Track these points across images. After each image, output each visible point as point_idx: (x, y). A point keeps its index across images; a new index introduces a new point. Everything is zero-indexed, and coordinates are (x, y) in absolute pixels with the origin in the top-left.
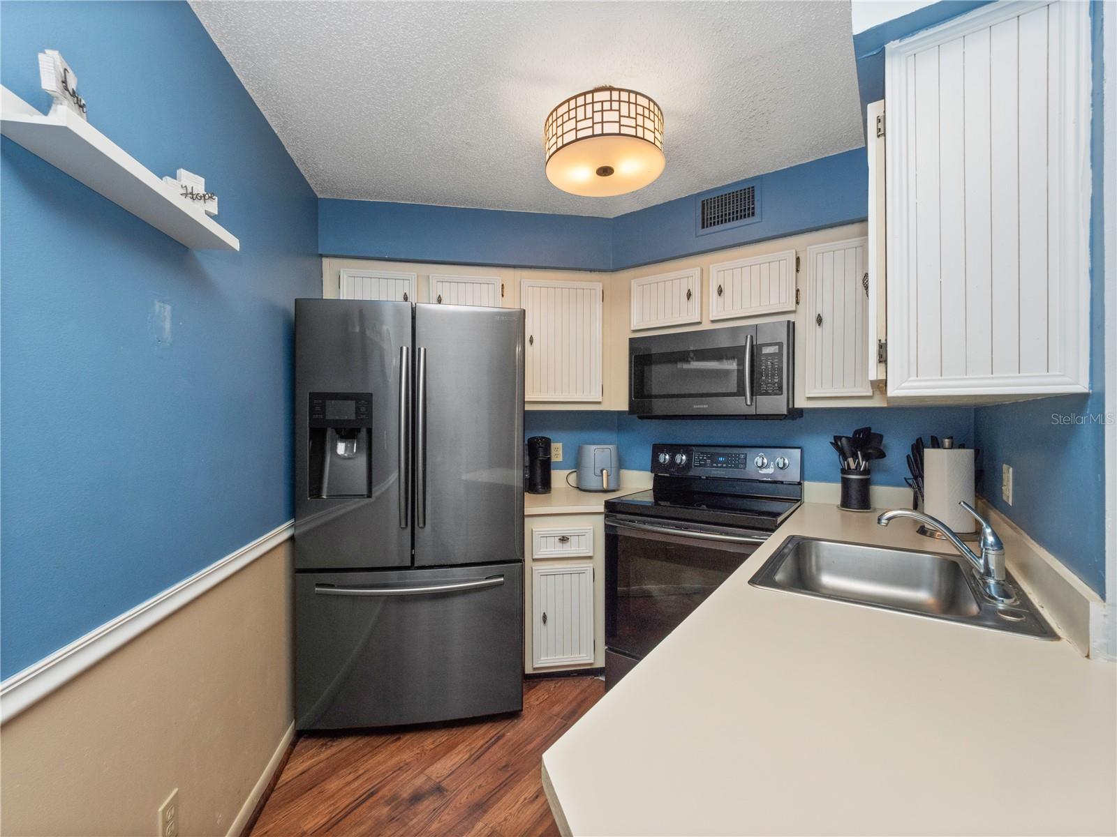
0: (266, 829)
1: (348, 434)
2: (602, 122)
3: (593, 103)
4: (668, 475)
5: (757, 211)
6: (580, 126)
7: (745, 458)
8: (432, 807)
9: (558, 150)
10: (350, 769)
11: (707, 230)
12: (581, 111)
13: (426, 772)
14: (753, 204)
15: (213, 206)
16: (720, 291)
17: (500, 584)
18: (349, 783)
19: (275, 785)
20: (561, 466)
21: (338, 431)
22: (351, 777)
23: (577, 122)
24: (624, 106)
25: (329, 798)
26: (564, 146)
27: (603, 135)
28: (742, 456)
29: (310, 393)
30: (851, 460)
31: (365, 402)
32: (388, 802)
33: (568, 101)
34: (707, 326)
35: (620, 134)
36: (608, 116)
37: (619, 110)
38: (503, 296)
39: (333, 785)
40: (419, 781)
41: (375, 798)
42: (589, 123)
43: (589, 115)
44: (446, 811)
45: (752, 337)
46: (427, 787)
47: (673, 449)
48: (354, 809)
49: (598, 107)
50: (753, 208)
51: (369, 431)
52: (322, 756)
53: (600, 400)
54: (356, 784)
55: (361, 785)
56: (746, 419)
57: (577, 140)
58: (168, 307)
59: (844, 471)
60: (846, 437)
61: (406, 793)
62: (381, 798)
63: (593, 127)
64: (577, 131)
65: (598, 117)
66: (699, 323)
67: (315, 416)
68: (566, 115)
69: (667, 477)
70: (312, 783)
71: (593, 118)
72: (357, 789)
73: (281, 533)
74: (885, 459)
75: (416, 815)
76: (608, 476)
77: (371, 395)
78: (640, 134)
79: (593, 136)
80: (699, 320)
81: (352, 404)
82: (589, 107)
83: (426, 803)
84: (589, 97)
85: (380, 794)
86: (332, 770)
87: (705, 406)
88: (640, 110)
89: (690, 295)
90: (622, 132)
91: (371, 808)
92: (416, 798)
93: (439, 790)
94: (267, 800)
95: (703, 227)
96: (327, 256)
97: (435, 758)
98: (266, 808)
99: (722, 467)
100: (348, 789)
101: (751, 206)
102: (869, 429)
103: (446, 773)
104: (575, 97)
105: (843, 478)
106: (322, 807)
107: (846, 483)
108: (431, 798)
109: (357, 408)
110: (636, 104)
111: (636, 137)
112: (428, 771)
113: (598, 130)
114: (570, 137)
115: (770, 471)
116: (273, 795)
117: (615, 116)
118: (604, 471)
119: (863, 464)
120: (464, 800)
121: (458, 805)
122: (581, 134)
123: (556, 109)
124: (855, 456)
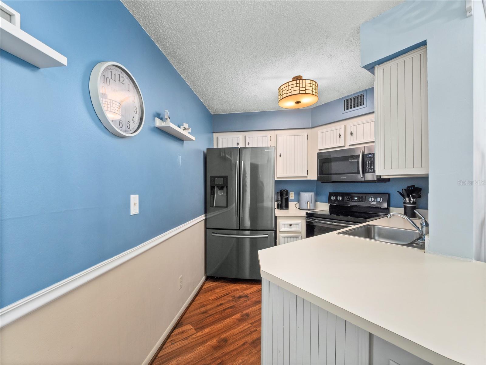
0: (200, 297)
1: (221, 188)
2: (294, 91)
3: (291, 85)
4: (335, 204)
5: (365, 103)
6: (287, 92)
7: (365, 198)
8: (244, 300)
9: (281, 99)
10: (221, 288)
11: (346, 111)
12: (287, 87)
13: (243, 292)
14: (364, 100)
15: (190, 131)
16: (352, 134)
17: (267, 237)
18: (221, 291)
19: (202, 288)
20: (292, 200)
21: (218, 187)
22: (222, 290)
23: (286, 91)
24: (301, 85)
25: (216, 293)
26: (283, 98)
27: (294, 94)
28: (364, 197)
29: (211, 176)
30: (407, 199)
31: (225, 178)
32: (232, 297)
33: (284, 84)
34: (347, 147)
35: (300, 94)
36: (296, 89)
37: (299, 86)
38: (270, 140)
39: (217, 291)
40: (241, 294)
41: (228, 295)
42: (290, 91)
43: (290, 89)
44: (249, 301)
45: (363, 151)
46: (243, 295)
47: (336, 194)
48: (222, 297)
49: (293, 86)
50: (364, 102)
51: (227, 187)
52: (214, 284)
53: (307, 176)
54: (223, 291)
55: (224, 292)
56: (362, 182)
57: (286, 97)
58: (181, 157)
59: (405, 203)
60: (404, 189)
61: (237, 295)
62: (230, 296)
63: (291, 92)
64: (286, 94)
65: (293, 89)
66: (344, 146)
67: (212, 183)
68: (283, 89)
69: (335, 205)
70: (211, 289)
71: (291, 90)
72: (224, 293)
73: (203, 217)
74: (421, 198)
75: (240, 301)
76: (310, 204)
77: (227, 176)
78: (307, 92)
79: (291, 95)
80: (343, 145)
81: (222, 179)
82: (290, 86)
83: (243, 299)
84: (290, 83)
85: (230, 295)
86: (217, 287)
87: (345, 178)
88: (307, 85)
89: (340, 136)
90: (300, 93)
91: (227, 297)
92: (240, 297)
93: (247, 296)
94: (200, 291)
95: (345, 110)
96: (215, 132)
97: (246, 289)
98: (200, 293)
99: (356, 201)
100: (221, 292)
101: (363, 101)
102: (414, 186)
103: (249, 293)
104: (286, 83)
105: (404, 206)
106: (214, 295)
107: (405, 208)
108: (244, 298)
109: (224, 180)
110: (305, 83)
111: (305, 93)
112: (244, 292)
113: (293, 93)
114: (284, 96)
115: (375, 203)
116: (201, 291)
117: (298, 88)
118: (308, 202)
119: (412, 200)
120: (254, 300)
121: (252, 301)
122: (287, 95)
123: (280, 87)
124: (409, 197)
